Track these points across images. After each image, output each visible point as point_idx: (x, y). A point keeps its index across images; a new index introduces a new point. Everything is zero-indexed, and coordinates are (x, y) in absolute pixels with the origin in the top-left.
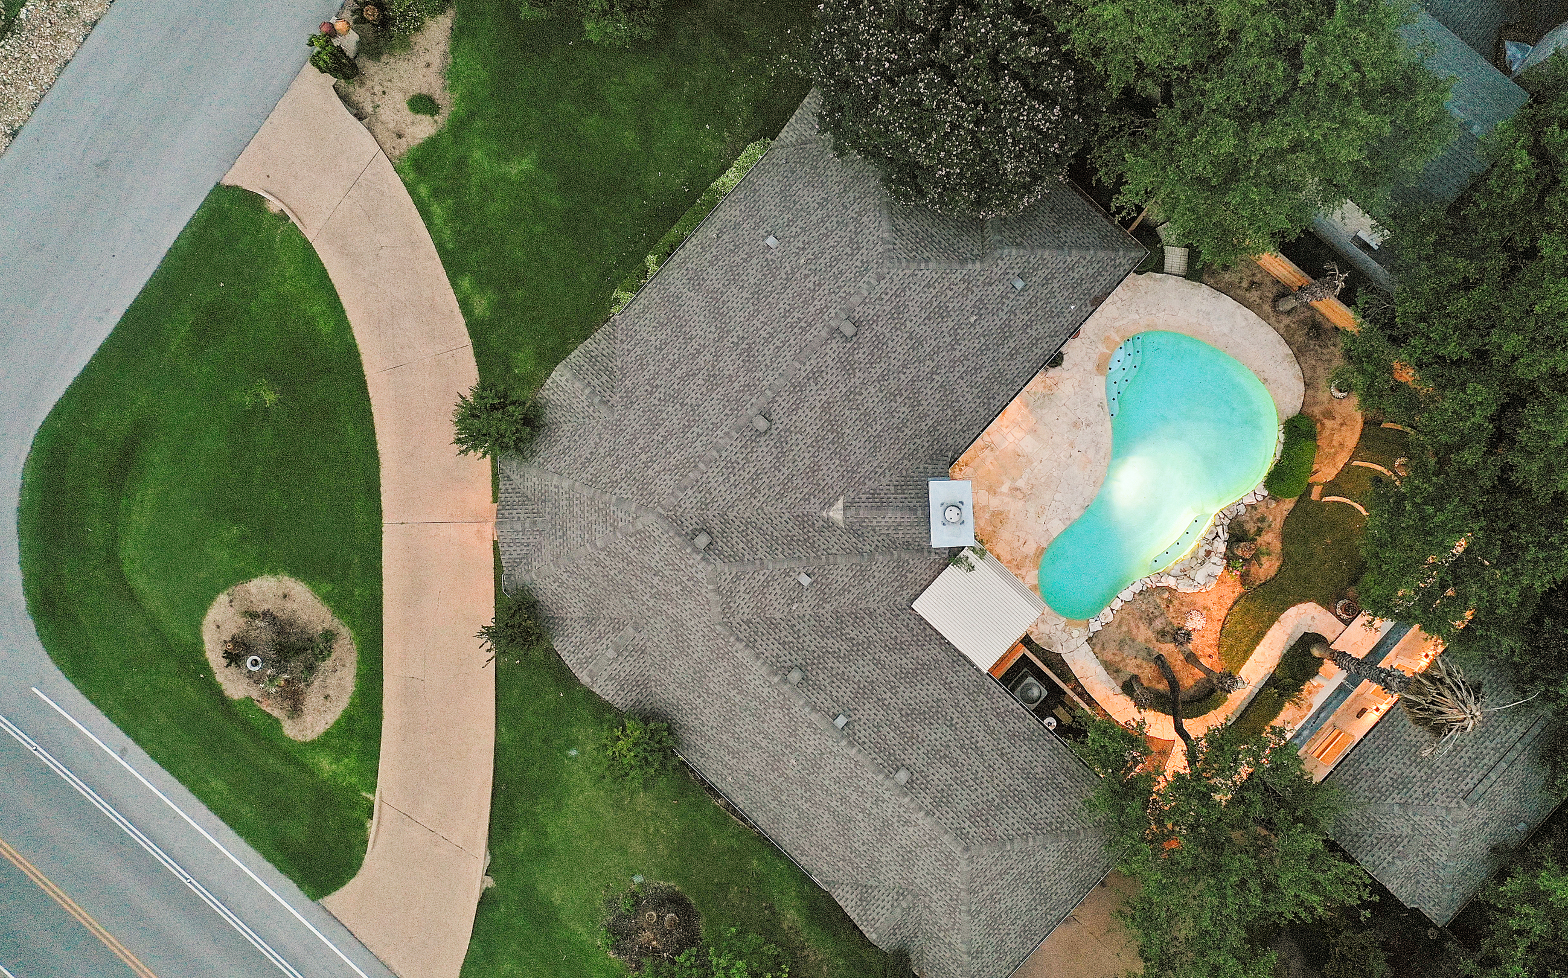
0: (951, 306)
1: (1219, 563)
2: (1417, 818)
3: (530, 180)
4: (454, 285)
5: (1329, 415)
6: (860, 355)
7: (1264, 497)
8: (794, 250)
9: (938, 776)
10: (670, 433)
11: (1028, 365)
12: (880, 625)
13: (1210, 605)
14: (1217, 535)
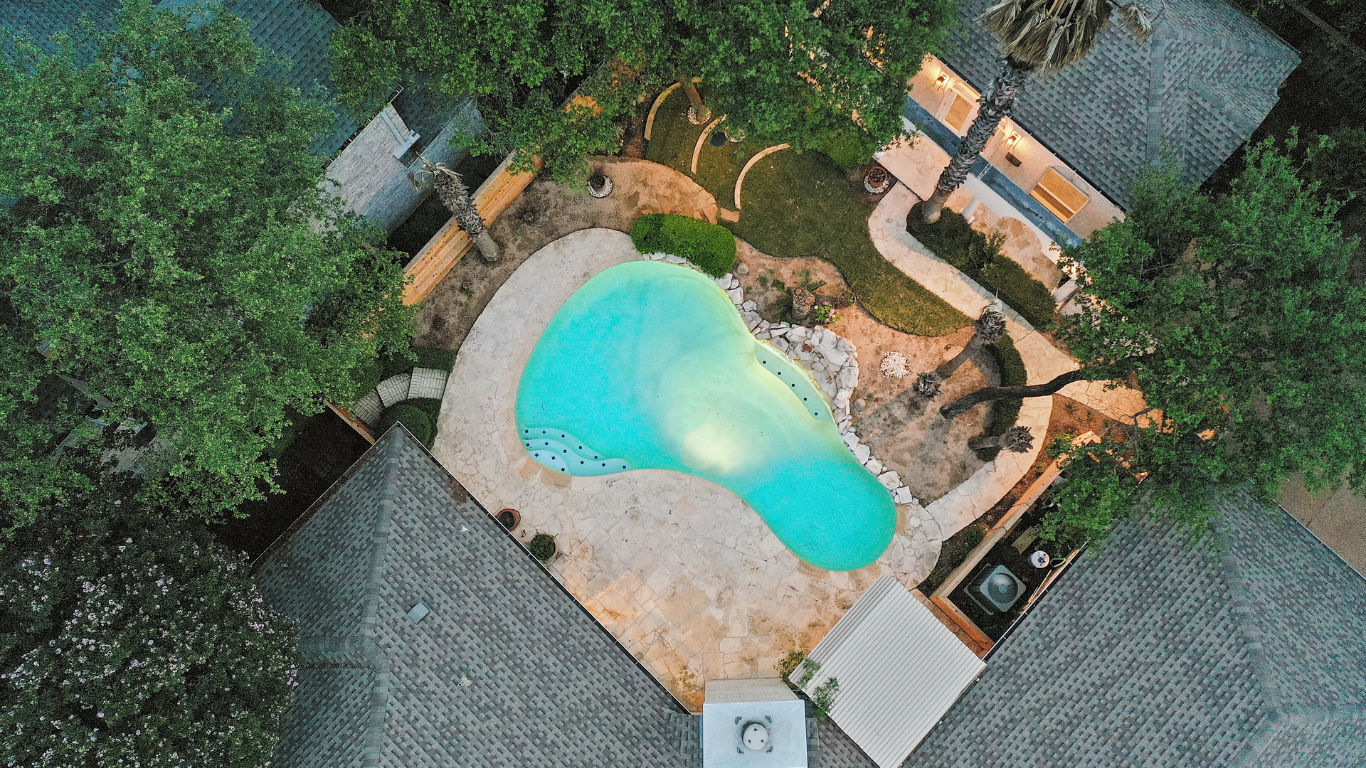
1: (820, 335)
2: (1167, 84)
5: (632, 199)
7: (734, 278)
11: (543, 594)
13: (873, 347)
14: (783, 336)
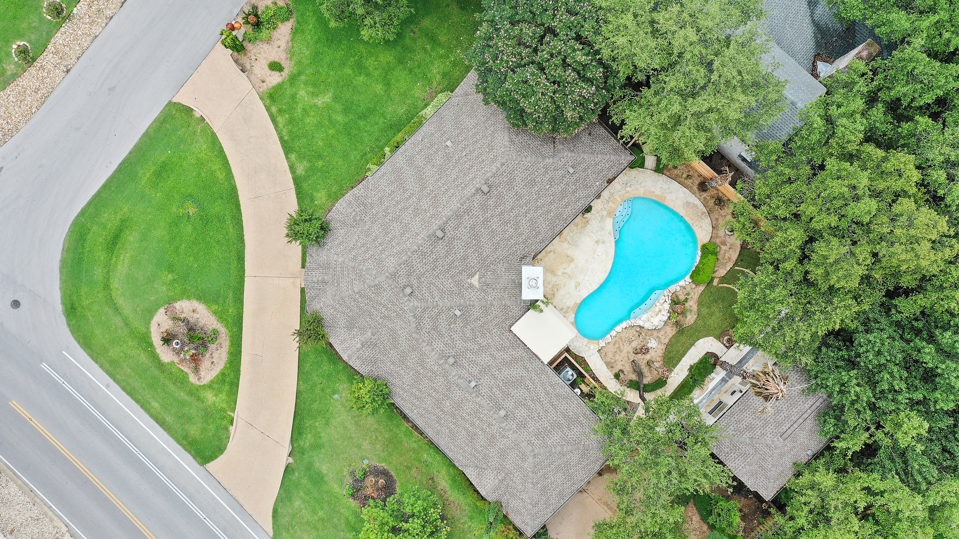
0: (537, 180)
1: (665, 315)
2: (757, 445)
3: (328, 107)
4: (287, 158)
5: (724, 243)
6: (491, 202)
7: (690, 283)
8: (460, 148)
9: (520, 414)
10: (394, 237)
11: (574, 211)
12: (494, 337)
13: (660, 335)
14: (665, 301)
